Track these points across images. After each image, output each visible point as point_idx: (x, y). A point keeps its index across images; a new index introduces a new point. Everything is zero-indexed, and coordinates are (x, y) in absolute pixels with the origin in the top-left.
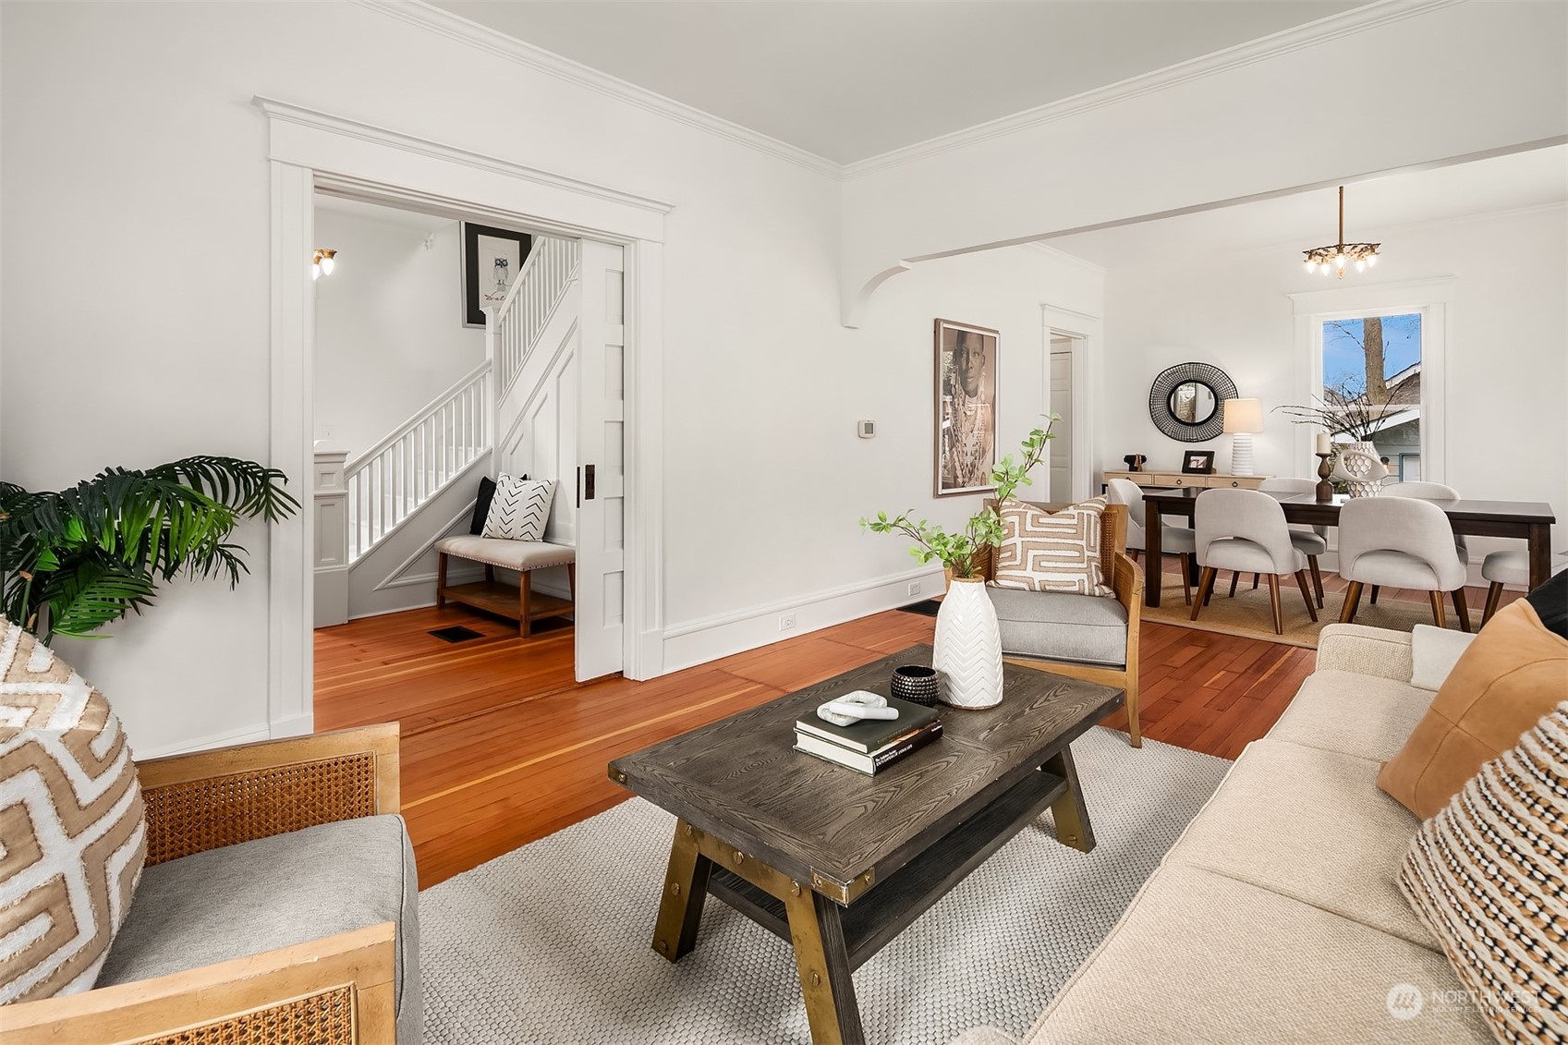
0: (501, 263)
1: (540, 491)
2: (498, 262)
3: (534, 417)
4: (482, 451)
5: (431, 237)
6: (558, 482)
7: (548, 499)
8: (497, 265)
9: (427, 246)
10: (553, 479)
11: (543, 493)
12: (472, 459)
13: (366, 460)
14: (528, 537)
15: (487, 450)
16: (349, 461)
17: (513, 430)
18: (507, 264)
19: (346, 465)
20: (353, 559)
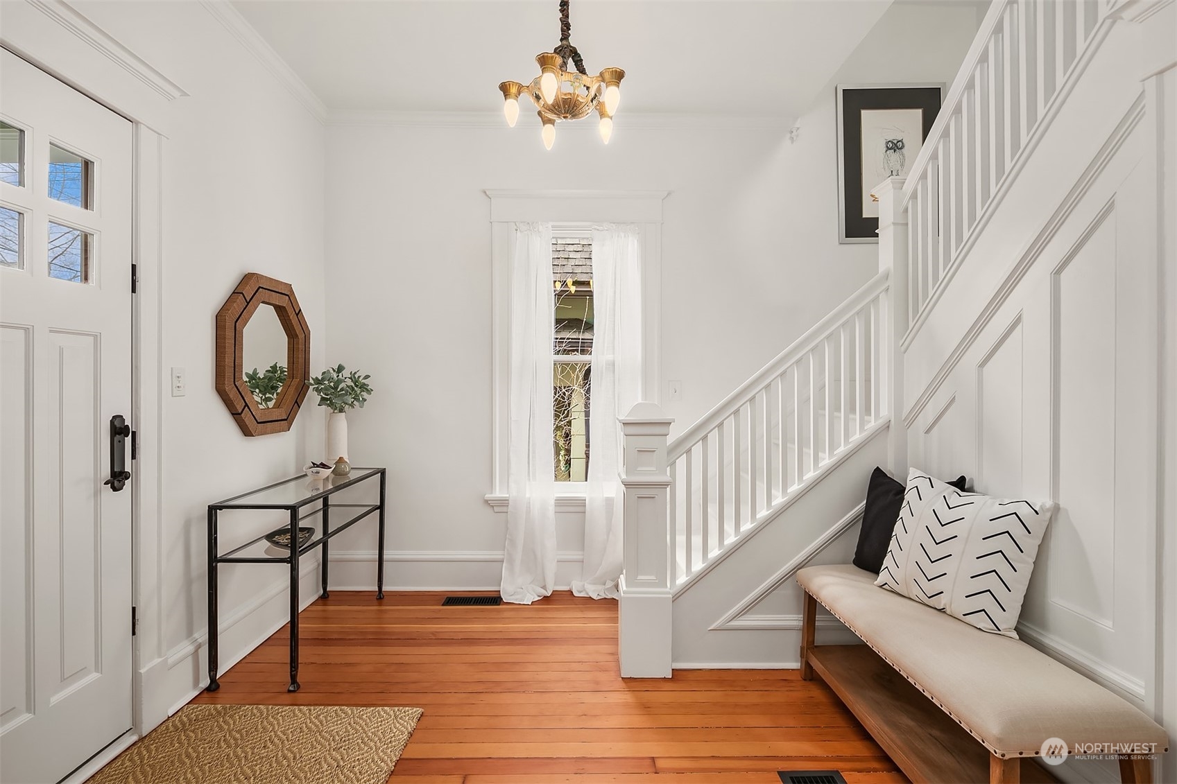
0: (895, 146)
1: (1012, 524)
2: (890, 145)
3: (983, 364)
4: (872, 424)
5: (797, 125)
6: (1056, 509)
7: (1031, 545)
8: (888, 149)
9: (792, 139)
10: (1042, 500)
11: (1018, 531)
12: (857, 437)
13: (699, 433)
14: (981, 621)
15: (881, 422)
16: (674, 434)
17: (932, 389)
18: (903, 146)
19: (670, 440)
20: (682, 579)
